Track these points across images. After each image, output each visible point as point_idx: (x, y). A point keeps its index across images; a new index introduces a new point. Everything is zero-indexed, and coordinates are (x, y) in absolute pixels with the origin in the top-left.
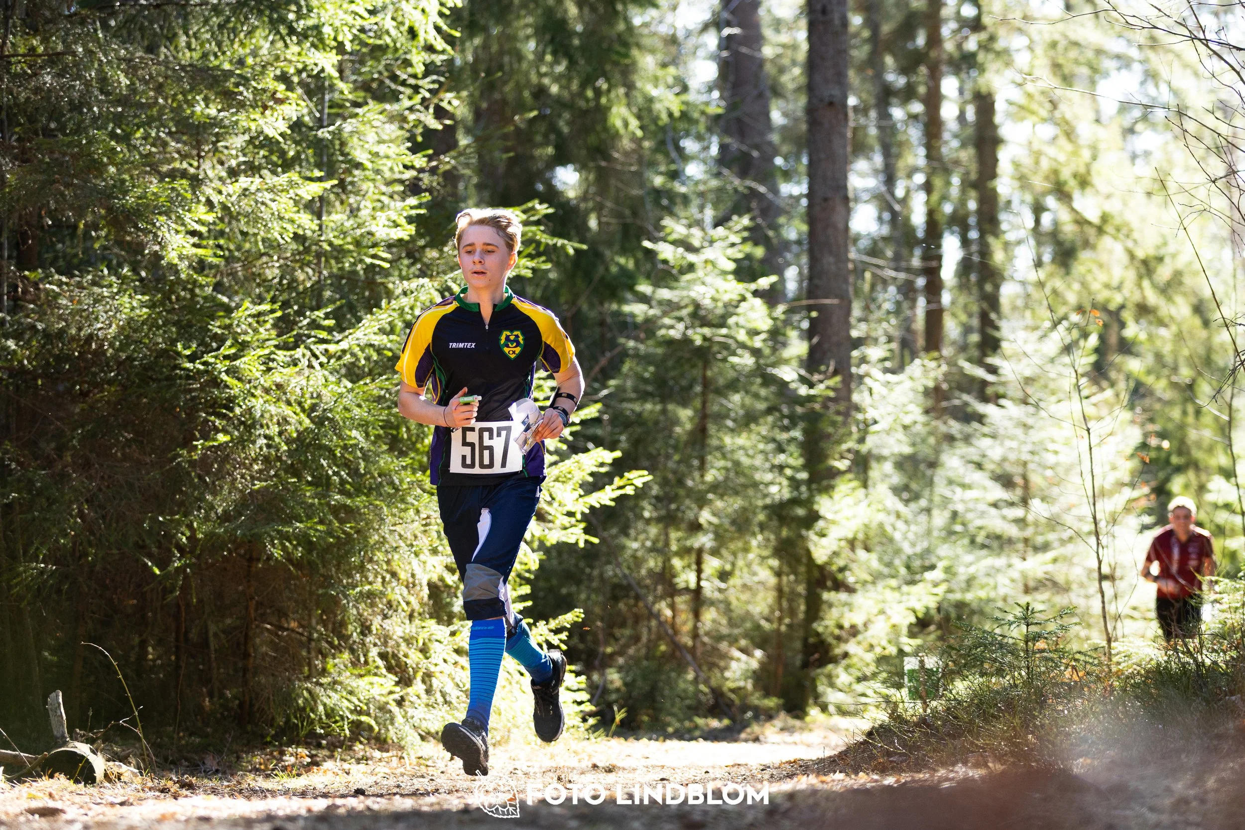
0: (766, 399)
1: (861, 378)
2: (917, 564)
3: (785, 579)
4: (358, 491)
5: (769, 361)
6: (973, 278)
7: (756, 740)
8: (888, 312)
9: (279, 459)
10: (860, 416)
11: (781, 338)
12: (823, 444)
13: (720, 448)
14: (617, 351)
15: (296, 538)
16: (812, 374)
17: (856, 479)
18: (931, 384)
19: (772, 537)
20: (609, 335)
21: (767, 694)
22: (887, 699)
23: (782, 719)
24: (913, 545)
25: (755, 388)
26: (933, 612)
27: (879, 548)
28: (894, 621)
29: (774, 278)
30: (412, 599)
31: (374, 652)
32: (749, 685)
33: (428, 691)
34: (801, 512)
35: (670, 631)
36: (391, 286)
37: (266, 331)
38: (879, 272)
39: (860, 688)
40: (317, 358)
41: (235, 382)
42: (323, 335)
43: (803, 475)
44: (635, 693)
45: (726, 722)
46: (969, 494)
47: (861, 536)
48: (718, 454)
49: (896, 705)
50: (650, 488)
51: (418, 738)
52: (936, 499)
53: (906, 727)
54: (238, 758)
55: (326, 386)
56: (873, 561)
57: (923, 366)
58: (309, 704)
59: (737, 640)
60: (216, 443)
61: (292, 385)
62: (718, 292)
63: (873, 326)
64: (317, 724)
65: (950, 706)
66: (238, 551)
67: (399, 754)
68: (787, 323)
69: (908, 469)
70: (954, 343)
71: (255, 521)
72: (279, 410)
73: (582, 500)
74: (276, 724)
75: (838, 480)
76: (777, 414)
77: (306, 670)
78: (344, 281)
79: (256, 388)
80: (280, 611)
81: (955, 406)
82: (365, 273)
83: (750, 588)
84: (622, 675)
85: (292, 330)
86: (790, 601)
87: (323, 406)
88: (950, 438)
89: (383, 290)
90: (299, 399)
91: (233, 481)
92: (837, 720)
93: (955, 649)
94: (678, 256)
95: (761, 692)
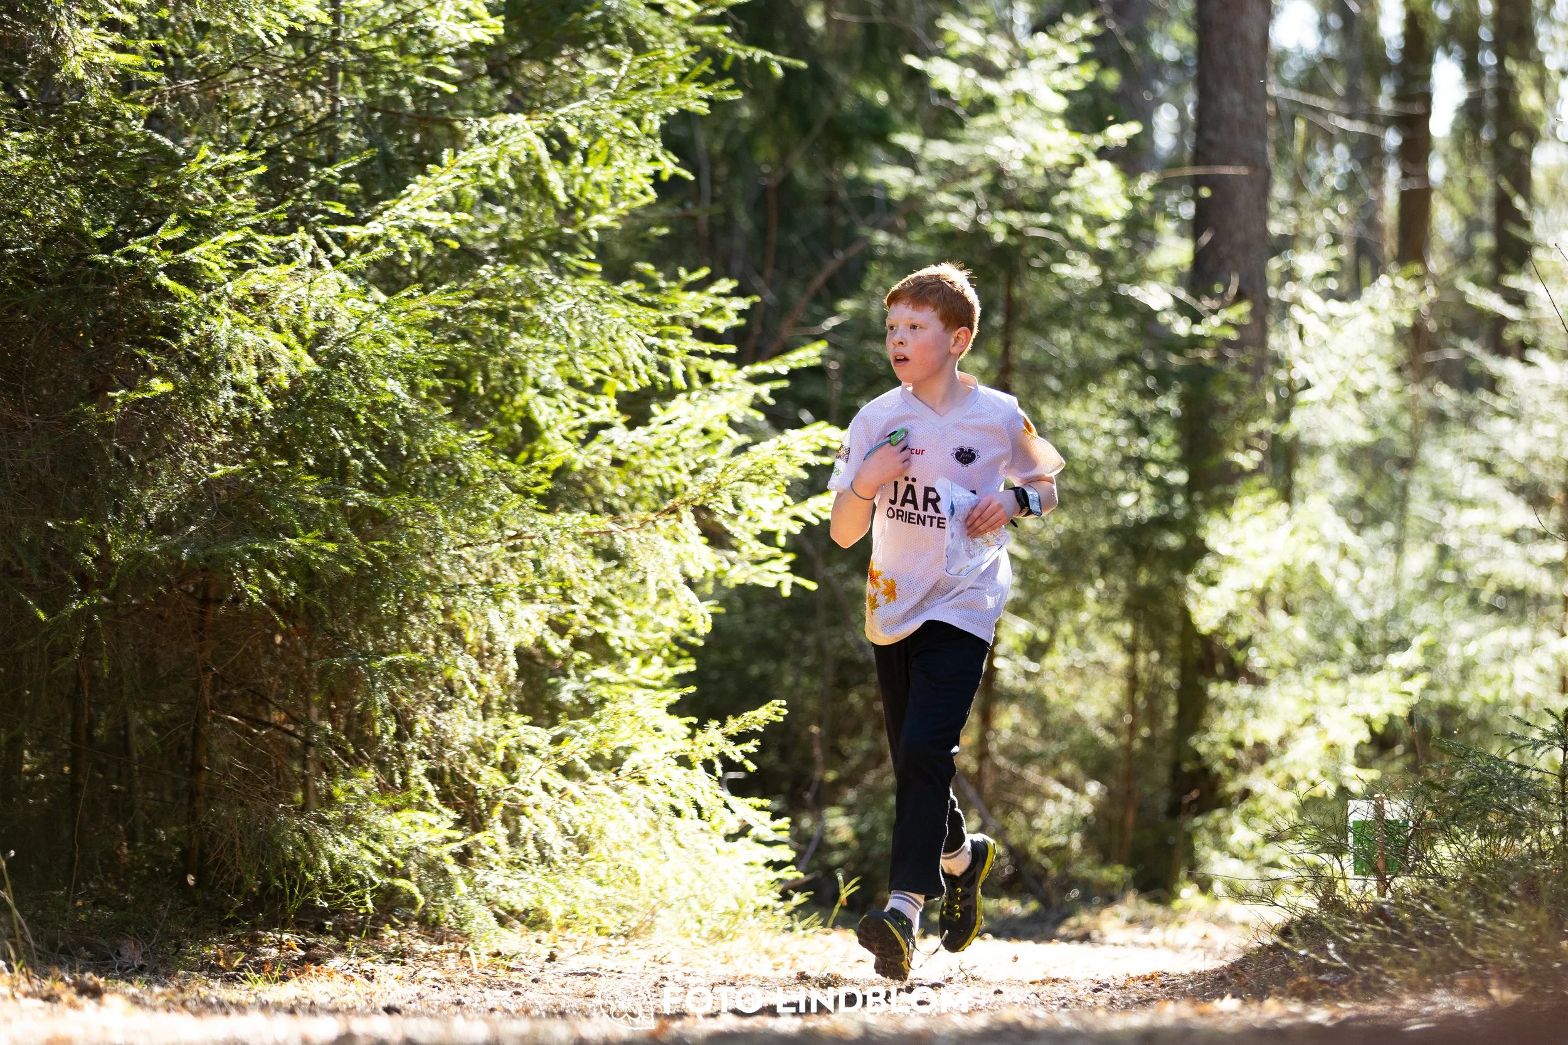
0: (1117, 341)
1: (1285, 307)
2: (1374, 637)
3: (1142, 658)
4: (397, 486)
5: (1123, 274)
6: (1488, 133)
7: (1085, 938)
8: (1335, 192)
9: (257, 424)
10: (1281, 375)
11: (1144, 234)
12: (1217, 424)
14: (855, 250)
15: (285, 566)
16: (1199, 300)
17: (1271, 484)
18: (1407, 321)
19: (1122, 584)
20: (842, 221)
21: (1106, 860)
22: (1316, 872)
23: (1131, 905)
24: (1369, 604)
25: (1097, 322)
26: (1400, 724)
27: (1308, 609)
28: (1331, 738)
29: (1133, 128)
30: (487, 679)
31: (419, 768)
32: (1076, 842)
33: (513, 839)
34: (1173, 541)
36: (459, 125)
37: (240, 201)
38: (1320, 120)
39: (1270, 852)
40: (327, 249)
41: (182, 289)
42: (340, 209)
43: (1179, 477)
44: (876, 851)
45: (1033, 906)
46: (1471, 517)
47: (1277, 587)
49: (1332, 882)
51: (493, 921)
52: (1412, 524)
53: (1349, 923)
54: (178, 946)
55: (343, 299)
56: (1299, 631)
57: (1394, 288)
58: (305, 857)
59: (1055, 764)
60: (148, 396)
61: (283, 295)
62: (1035, 148)
63: (1307, 215)
64: (318, 892)
65: (1427, 887)
66: (183, 587)
67: (461, 947)
68: (1157, 206)
69: (1367, 471)
70: (1450, 249)
71: (215, 533)
72: (259, 339)
73: (789, 512)
74: (244, 891)
75: (1240, 487)
76: (1135, 367)
77: (299, 796)
78: (377, 115)
79: (218, 299)
80: (254, 692)
81: (1448, 361)
82: (414, 102)
83: (1081, 673)
84: (853, 820)
85: (285, 199)
86: (1151, 698)
87: (337, 335)
88: (1439, 418)
89: (446, 132)
90: (295, 321)
91: (177, 463)
92: (1228, 906)
93: (1438, 787)
94: (967, 83)
95: (1096, 857)
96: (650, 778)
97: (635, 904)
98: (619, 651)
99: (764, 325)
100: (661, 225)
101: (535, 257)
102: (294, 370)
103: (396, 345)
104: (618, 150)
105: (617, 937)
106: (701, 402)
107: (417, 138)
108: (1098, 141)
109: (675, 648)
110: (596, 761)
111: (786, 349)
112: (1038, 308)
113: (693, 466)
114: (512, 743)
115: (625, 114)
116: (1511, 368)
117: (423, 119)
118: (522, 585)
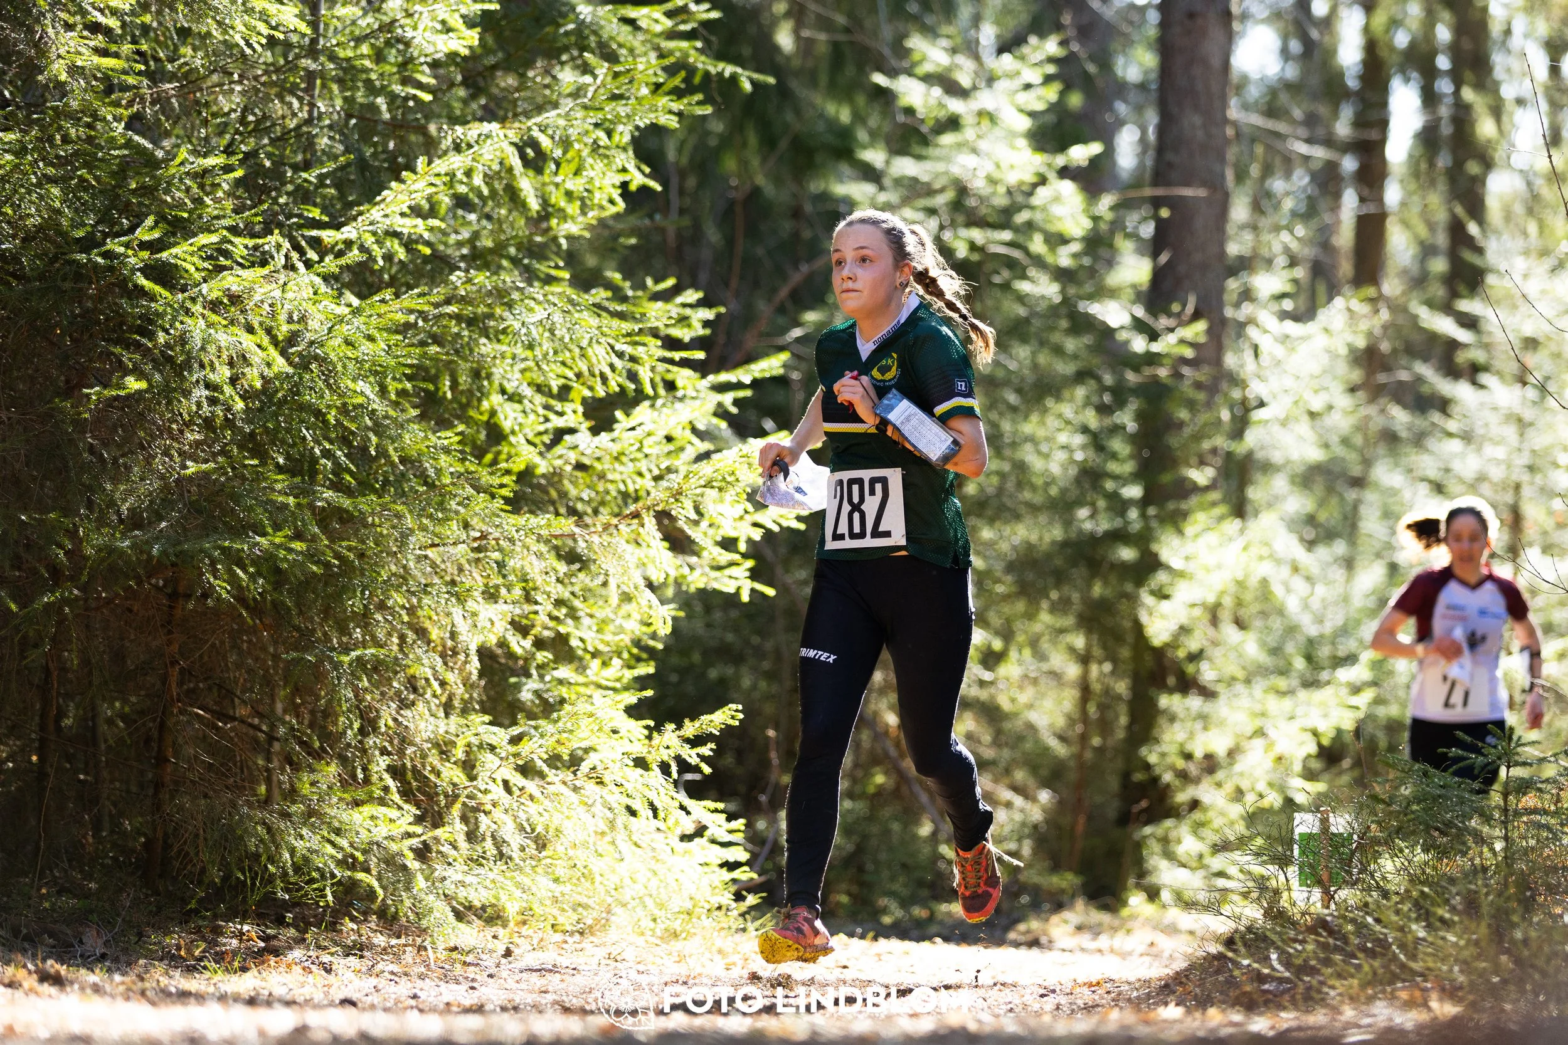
0: (1075, 357)
1: (1242, 326)
2: (1324, 652)
3: (1094, 669)
4: (365, 486)
5: (1081, 292)
6: (1444, 161)
7: (1034, 943)
8: (1293, 215)
9: (229, 423)
10: (1236, 394)
11: (1103, 252)
12: (1174, 441)
14: (819, 263)
15: (254, 563)
16: (1156, 318)
17: (1224, 500)
18: (1361, 343)
19: (1076, 596)
20: (807, 234)
21: (1056, 867)
22: (1262, 884)
23: (1079, 912)
24: (1320, 621)
25: (1056, 337)
26: (1348, 738)
27: (1258, 623)
28: (1279, 749)
29: (1096, 148)
30: (451, 677)
31: (381, 763)
32: (1026, 850)
33: (472, 836)
34: (1127, 554)
35: (893, 752)
36: (433, 132)
37: (217, 203)
38: (1278, 145)
39: (1217, 862)
40: (302, 252)
41: (158, 289)
42: (315, 213)
43: (1134, 491)
47: (1228, 601)
49: (1277, 892)
51: (451, 916)
52: (1364, 544)
53: (1292, 934)
54: (140, 935)
55: (316, 302)
56: (1250, 646)
57: (1349, 310)
58: (267, 849)
59: (1007, 771)
60: (122, 393)
61: (257, 297)
62: (998, 166)
63: (1266, 237)
64: (279, 884)
65: (1369, 899)
66: (153, 581)
67: (419, 940)
68: (1117, 225)
69: (1319, 488)
70: (1405, 272)
71: (185, 529)
72: (233, 340)
73: (749, 519)
74: (206, 881)
75: (1194, 501)
76: (1092, 382)
78: (353, 121)
79: (193, 300)
80: (220, 687)
81: (1400, 382)
82: (390, 110)
83: (1035, 682)
85: (261, 202)
86: (1102, 708)
87: (309, 336)
88: (1390, 438)
89: (421, 139)
90: (268, 322)
91: (150, 458)
92: (1176, 915)
93: (1383, 801)
94: (933, 102)
95: (1047, 864)
96: (606, 780)
97: (590, 902)
98: (580, 652)
99: (729, 334)
100: (629, 236)
101: (505, 263)
102: (266, 372)
103: (366, 347)
104: (590, 160)
105: (572, 934)
106: (665, 410)
107: (391, 145)
108: (1060, 160)
109: (635, 651)
110: (554, 760)
111: (750, 359)
112: (998, 322)
113: (656, 472)
114: (475, 741)
115: (596, 125)
116: (1461, 391)
117: (397, 127)
118: (486, 585)
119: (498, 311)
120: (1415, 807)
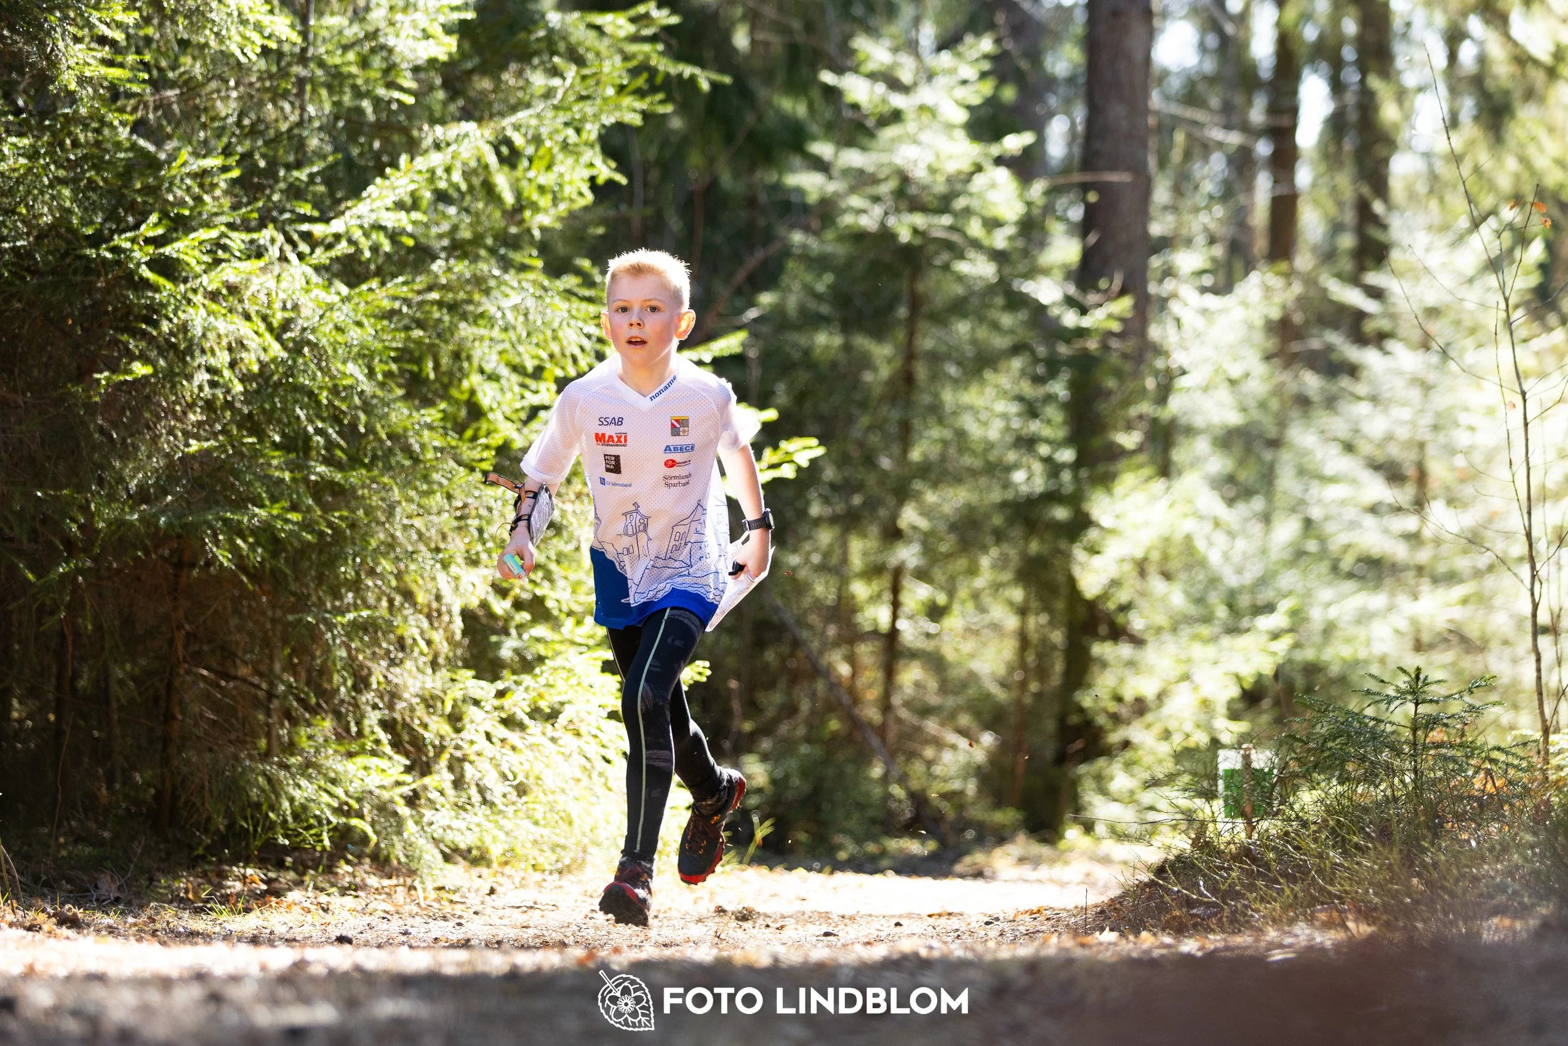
0: (1011, 332)
1: (1164, 300)
2: (1244, 601)
3: (1032, 619)
4: (355, 461)
5: (1017, 270)
6: (1350, 143)
7: (979, 874)
8: (1211, 197)
9: (229, 405)
10: (1160, 364)
11: (1035, 234)
12: (1102, 407)
13: (936, 411)
14: (773, 249)
15: (253, 533)
16: (1085, 292)
17: (1150, 462)
18: (1275, 314)
19: (1014, 553)
20: (762, 222)
21: (999, 803)
22: (1189, 817)
23: (1021, 845)
24: (1239, 571)
25: (993, 314)
26: (1268, 682)
27: (1183, 576)
28: (1206, 692)
29: (1026, 139)
30: (438, 637)
31: (372, 719)
32: (971, 788)
33: (458, 784)
34: (1061, 513)
35: (846, 699)
36: (415, 133)
37: (216, 201)
38: (1196, 132)
39: (1148, 797)
40: (295, 245)
41: (161, 281)
42: (306, 209)
43: (1067, 455)
44: (790, 795)
45: (932, 845)
46: (1334, 492)
47: (1155, 556)
48: (932, 421)
49: (1203, 824)
50: (821, 470)
51: (440, 856)
52: (1280, 500)
53: (1218, 862)
54: (151, 880)
55: (307, 291)
56: (1176, 597)
57: (1264, 283)
58: (268, 798)
59: (953, 716)
60: (129, 378)
61: (253, 288)
62: (938, 156)
63: (1186, 218)
64: (280, 830)
65: (1290, 829)
66: (160, 551)
67: (409, 881)
68: (1048, 209)
69: (1238, 449)
70: (1315, 249)
71: (188, 503)
72: (232, 328)
74: (212, 828)
75: (1122, 464)
76: (1027, 354)
77: (263, 743)
78: (341, 124)
79: (195, 291)
80: (223, 648)
81: (1312, 350)
82: (375, 111)
83: (976, 633)
84: (768, 766)
85: (256, 199)
86: (1040, 656)
87: (302, 323)
88: (1303, 402)
89: (404, 139)
90: (264, 311)
91: (155, 439)
92: (1110, 846)
93: (1300, 740)
94: (877, 99)
95: (989, 800)
96: (583, 731)
97: (568, 843)
98: (555, 612)
100: (598, 225)
101: (483, 253)
102: (265, 358)
103: (355, 335)
104: (560, 157)
105: (551, 873)
107: (377, 145)
110: (535, 713)
112: (939, 301)
114: (459, 695)
115: (566, 124)
116: (1369, 357)
117: (382, 128)
118: (467, 551)
119: (477, 297)
120: (1330, 744)
